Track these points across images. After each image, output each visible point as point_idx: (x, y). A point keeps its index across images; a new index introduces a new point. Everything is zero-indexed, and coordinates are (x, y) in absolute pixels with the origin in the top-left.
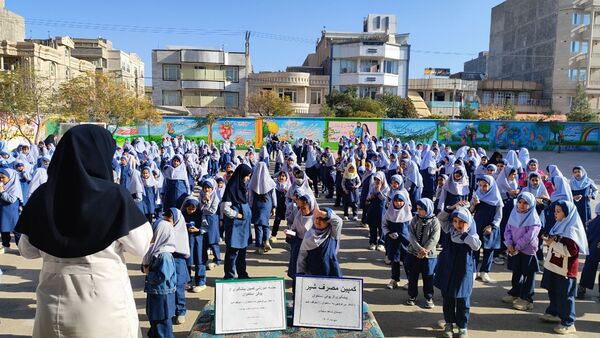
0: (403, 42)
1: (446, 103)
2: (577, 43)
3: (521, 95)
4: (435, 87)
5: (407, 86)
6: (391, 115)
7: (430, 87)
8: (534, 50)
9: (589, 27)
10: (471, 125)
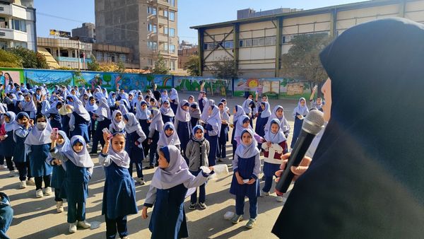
0: (28, 6)
1: (70, 59)
2: (151, 26)
3: (121, 56)
4: (60, 45)
5: (36, 42)
6: (26, 65)
7: (56, 45)
8: (126, 26)
9: (156, 16)
10: (98, 75)
